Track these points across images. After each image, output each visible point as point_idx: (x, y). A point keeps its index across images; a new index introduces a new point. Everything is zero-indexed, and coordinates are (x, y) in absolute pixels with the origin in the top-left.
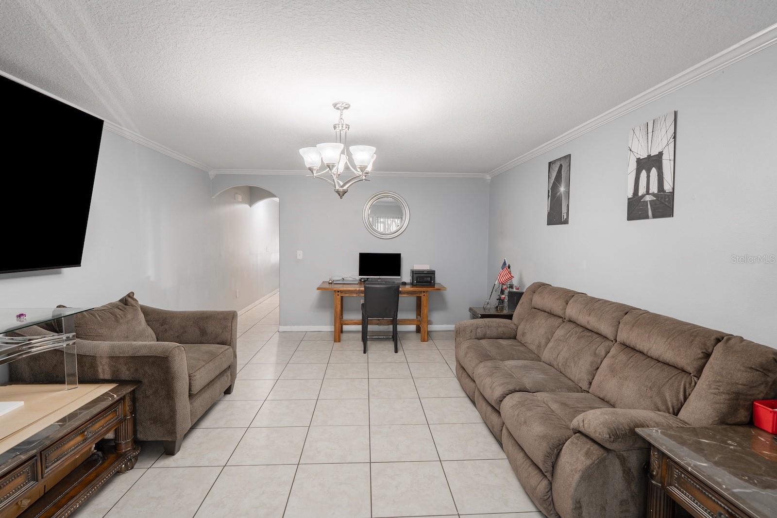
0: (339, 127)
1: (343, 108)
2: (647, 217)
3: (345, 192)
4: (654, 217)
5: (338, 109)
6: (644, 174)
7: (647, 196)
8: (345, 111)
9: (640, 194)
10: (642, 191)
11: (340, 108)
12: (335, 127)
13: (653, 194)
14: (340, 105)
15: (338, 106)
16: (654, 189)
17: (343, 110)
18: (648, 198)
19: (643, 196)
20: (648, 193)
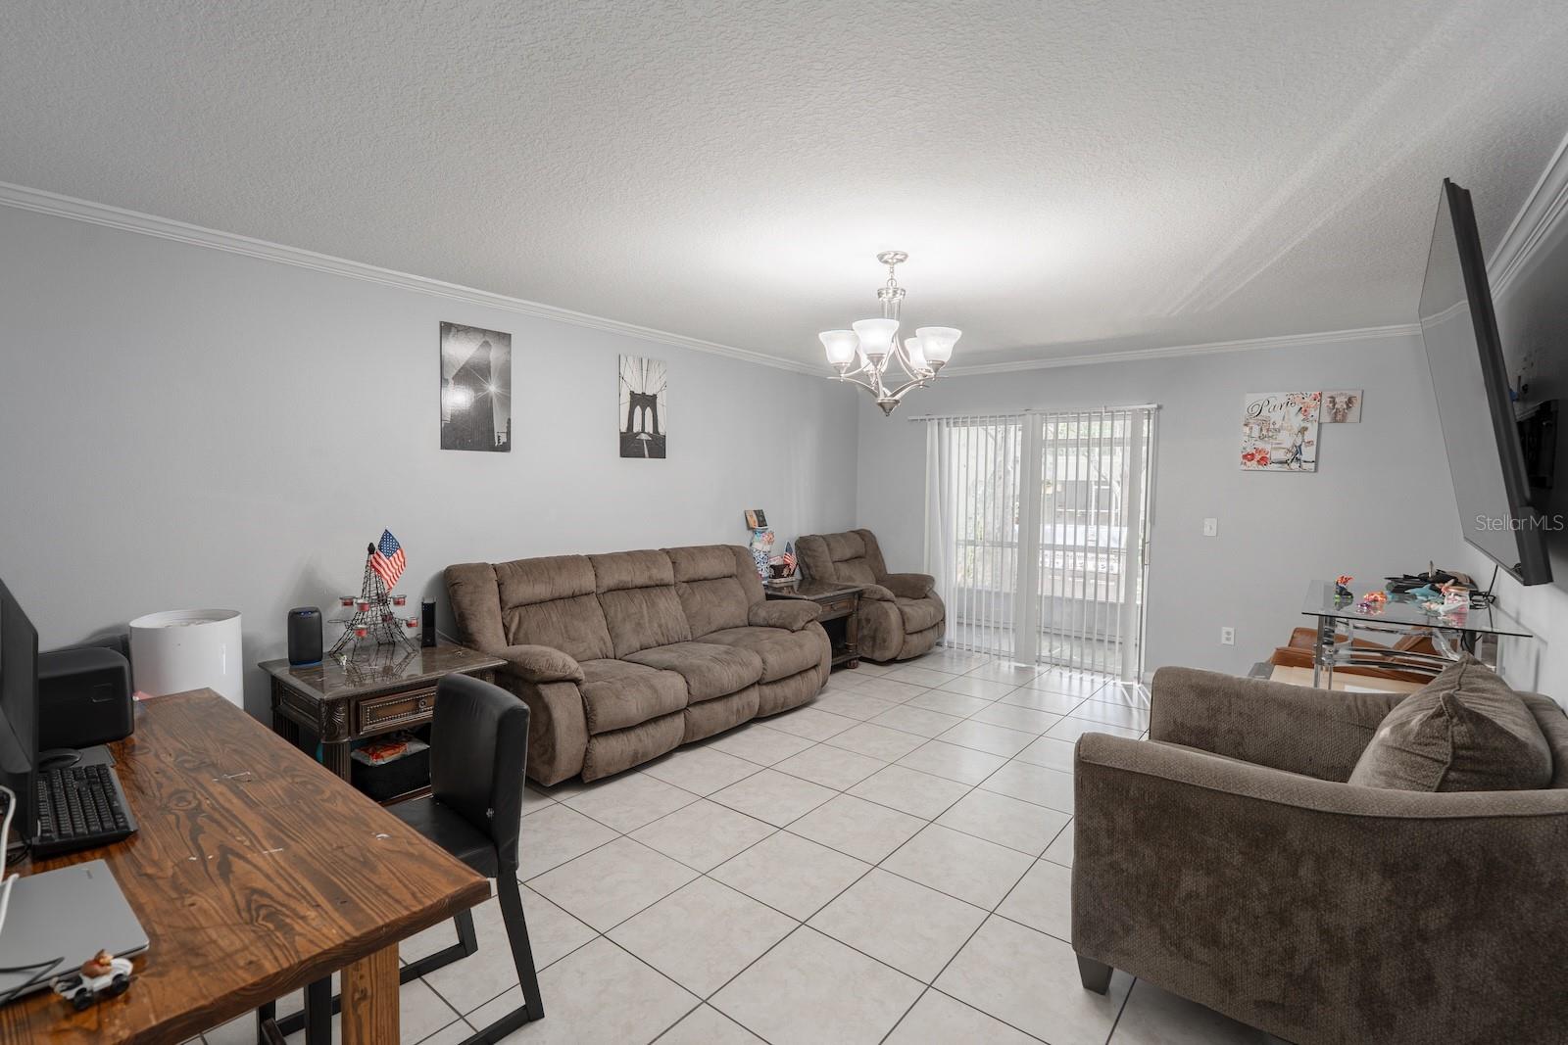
0: (887, 293)
1: (895, 261)
2: (644, 457)
4: (650, 457)
5: (886, 262)
6: (638, 410)
7: (643, 434)
8: (898, 265)
9: (635, 431)
10: (637, 428)
11: (890, 260)
12: (880, 294)
13: (648, 434)
14: (891, 256)
15: (886, 258)
16: (649, 428)
17: (894, 264)
18: (644, 437)
19: (638, 434)
20: (643, 431)
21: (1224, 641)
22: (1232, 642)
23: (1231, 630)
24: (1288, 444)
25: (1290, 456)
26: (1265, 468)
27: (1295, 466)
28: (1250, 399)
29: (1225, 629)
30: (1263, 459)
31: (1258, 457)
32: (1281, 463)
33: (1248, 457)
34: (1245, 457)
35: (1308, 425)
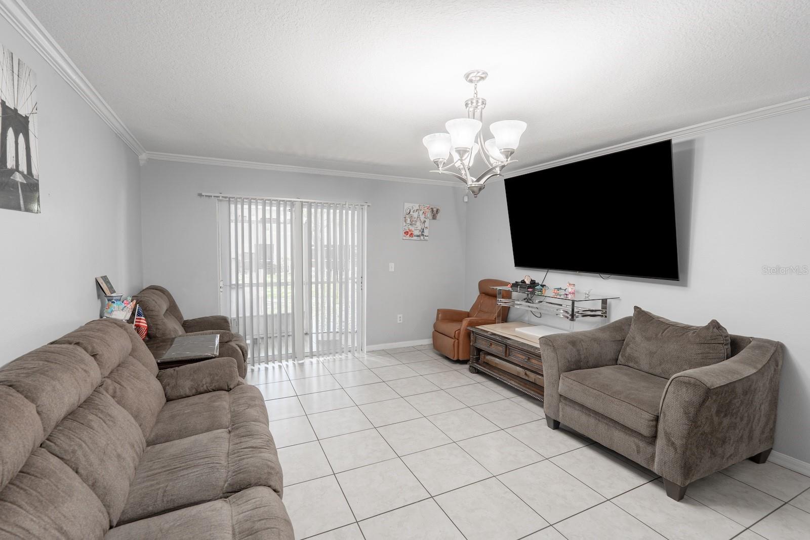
0: (472, 103)
1: (478, 79)
2: (20, 208)
3: (481, 188)
4: (25, 208)
6: (11, 133)
7: (17, 174)
8: (481, 82)
9: (9, 166)
10: (11, 162)
11: (474, 79)
13: (23, 174)
14: (475, 74)
15: (471, 76)
16: (23, 165)
17: (478, 81)
18: (18, 178)
19: (12, 172)
20: (17, 170)
21: (399, 322)
22: (401, 322)
23: (401, 315)
24: (420, 228)
25: (420, 233)
26: (412, 239)
27: (422, 237)
28: (408, 206)
29: (399, 316)
30: (411, 234)
31: (410, 233)
32: (418, 236)
33: (406, 233)
34: (405, 233)
35: (426, 220)
